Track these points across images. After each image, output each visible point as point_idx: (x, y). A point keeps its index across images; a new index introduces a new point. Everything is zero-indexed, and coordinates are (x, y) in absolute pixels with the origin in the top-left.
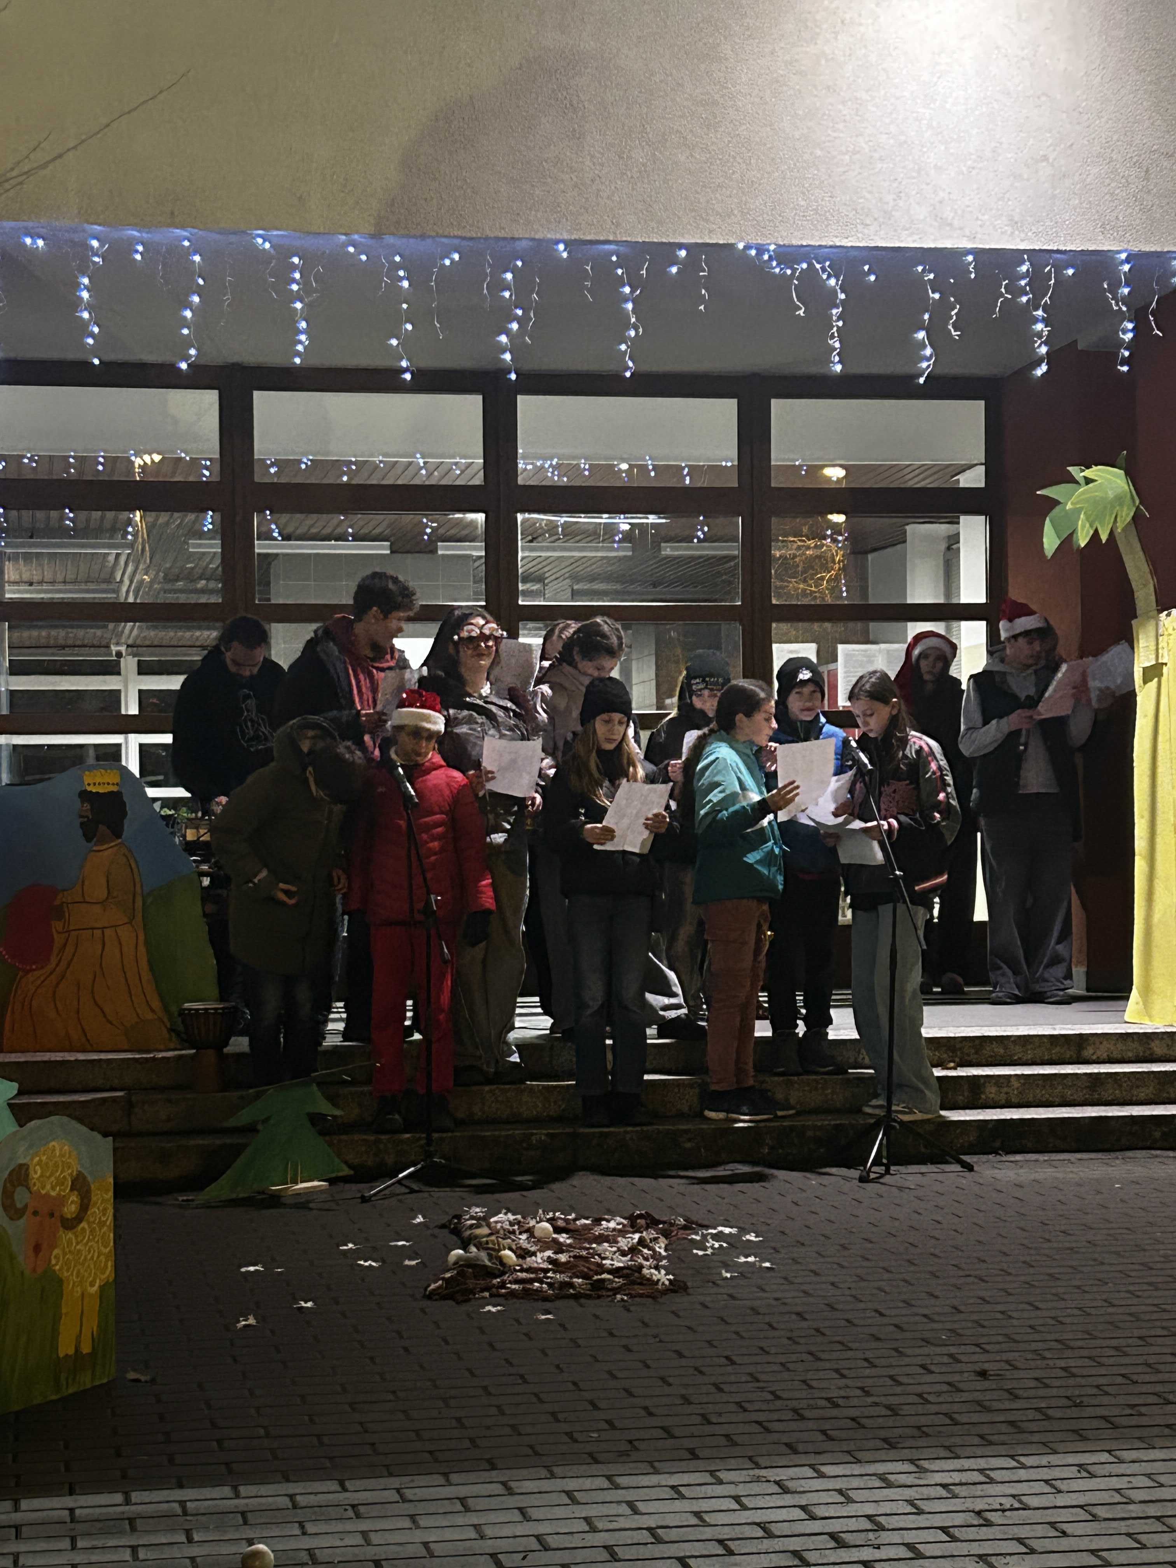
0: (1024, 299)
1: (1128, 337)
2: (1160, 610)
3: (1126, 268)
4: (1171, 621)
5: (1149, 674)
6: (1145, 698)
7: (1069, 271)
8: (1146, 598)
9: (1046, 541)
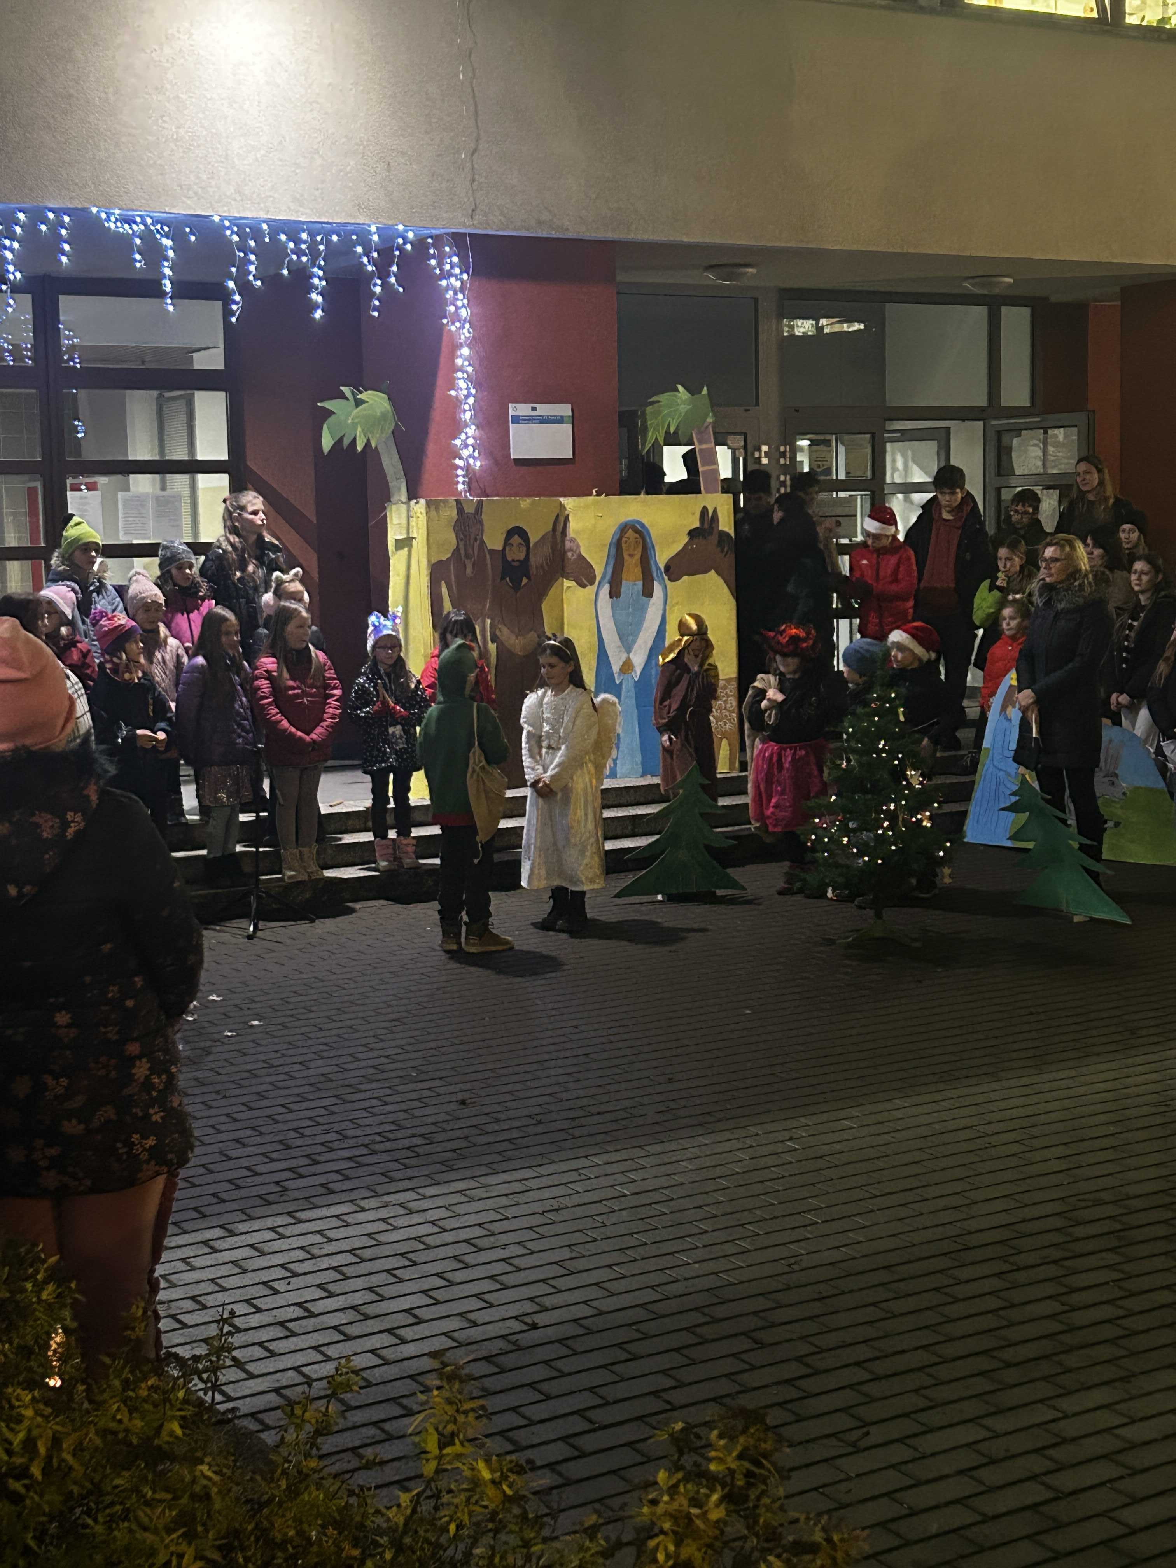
0: (304, 259)
1: (378, 290)
2: (410, 499)
3: (375, 238)
4: (419, 507)
5: (400, 544)
6: (397, 562)
7: (335, 238)
8: (399, 489)
9: (324, 441)
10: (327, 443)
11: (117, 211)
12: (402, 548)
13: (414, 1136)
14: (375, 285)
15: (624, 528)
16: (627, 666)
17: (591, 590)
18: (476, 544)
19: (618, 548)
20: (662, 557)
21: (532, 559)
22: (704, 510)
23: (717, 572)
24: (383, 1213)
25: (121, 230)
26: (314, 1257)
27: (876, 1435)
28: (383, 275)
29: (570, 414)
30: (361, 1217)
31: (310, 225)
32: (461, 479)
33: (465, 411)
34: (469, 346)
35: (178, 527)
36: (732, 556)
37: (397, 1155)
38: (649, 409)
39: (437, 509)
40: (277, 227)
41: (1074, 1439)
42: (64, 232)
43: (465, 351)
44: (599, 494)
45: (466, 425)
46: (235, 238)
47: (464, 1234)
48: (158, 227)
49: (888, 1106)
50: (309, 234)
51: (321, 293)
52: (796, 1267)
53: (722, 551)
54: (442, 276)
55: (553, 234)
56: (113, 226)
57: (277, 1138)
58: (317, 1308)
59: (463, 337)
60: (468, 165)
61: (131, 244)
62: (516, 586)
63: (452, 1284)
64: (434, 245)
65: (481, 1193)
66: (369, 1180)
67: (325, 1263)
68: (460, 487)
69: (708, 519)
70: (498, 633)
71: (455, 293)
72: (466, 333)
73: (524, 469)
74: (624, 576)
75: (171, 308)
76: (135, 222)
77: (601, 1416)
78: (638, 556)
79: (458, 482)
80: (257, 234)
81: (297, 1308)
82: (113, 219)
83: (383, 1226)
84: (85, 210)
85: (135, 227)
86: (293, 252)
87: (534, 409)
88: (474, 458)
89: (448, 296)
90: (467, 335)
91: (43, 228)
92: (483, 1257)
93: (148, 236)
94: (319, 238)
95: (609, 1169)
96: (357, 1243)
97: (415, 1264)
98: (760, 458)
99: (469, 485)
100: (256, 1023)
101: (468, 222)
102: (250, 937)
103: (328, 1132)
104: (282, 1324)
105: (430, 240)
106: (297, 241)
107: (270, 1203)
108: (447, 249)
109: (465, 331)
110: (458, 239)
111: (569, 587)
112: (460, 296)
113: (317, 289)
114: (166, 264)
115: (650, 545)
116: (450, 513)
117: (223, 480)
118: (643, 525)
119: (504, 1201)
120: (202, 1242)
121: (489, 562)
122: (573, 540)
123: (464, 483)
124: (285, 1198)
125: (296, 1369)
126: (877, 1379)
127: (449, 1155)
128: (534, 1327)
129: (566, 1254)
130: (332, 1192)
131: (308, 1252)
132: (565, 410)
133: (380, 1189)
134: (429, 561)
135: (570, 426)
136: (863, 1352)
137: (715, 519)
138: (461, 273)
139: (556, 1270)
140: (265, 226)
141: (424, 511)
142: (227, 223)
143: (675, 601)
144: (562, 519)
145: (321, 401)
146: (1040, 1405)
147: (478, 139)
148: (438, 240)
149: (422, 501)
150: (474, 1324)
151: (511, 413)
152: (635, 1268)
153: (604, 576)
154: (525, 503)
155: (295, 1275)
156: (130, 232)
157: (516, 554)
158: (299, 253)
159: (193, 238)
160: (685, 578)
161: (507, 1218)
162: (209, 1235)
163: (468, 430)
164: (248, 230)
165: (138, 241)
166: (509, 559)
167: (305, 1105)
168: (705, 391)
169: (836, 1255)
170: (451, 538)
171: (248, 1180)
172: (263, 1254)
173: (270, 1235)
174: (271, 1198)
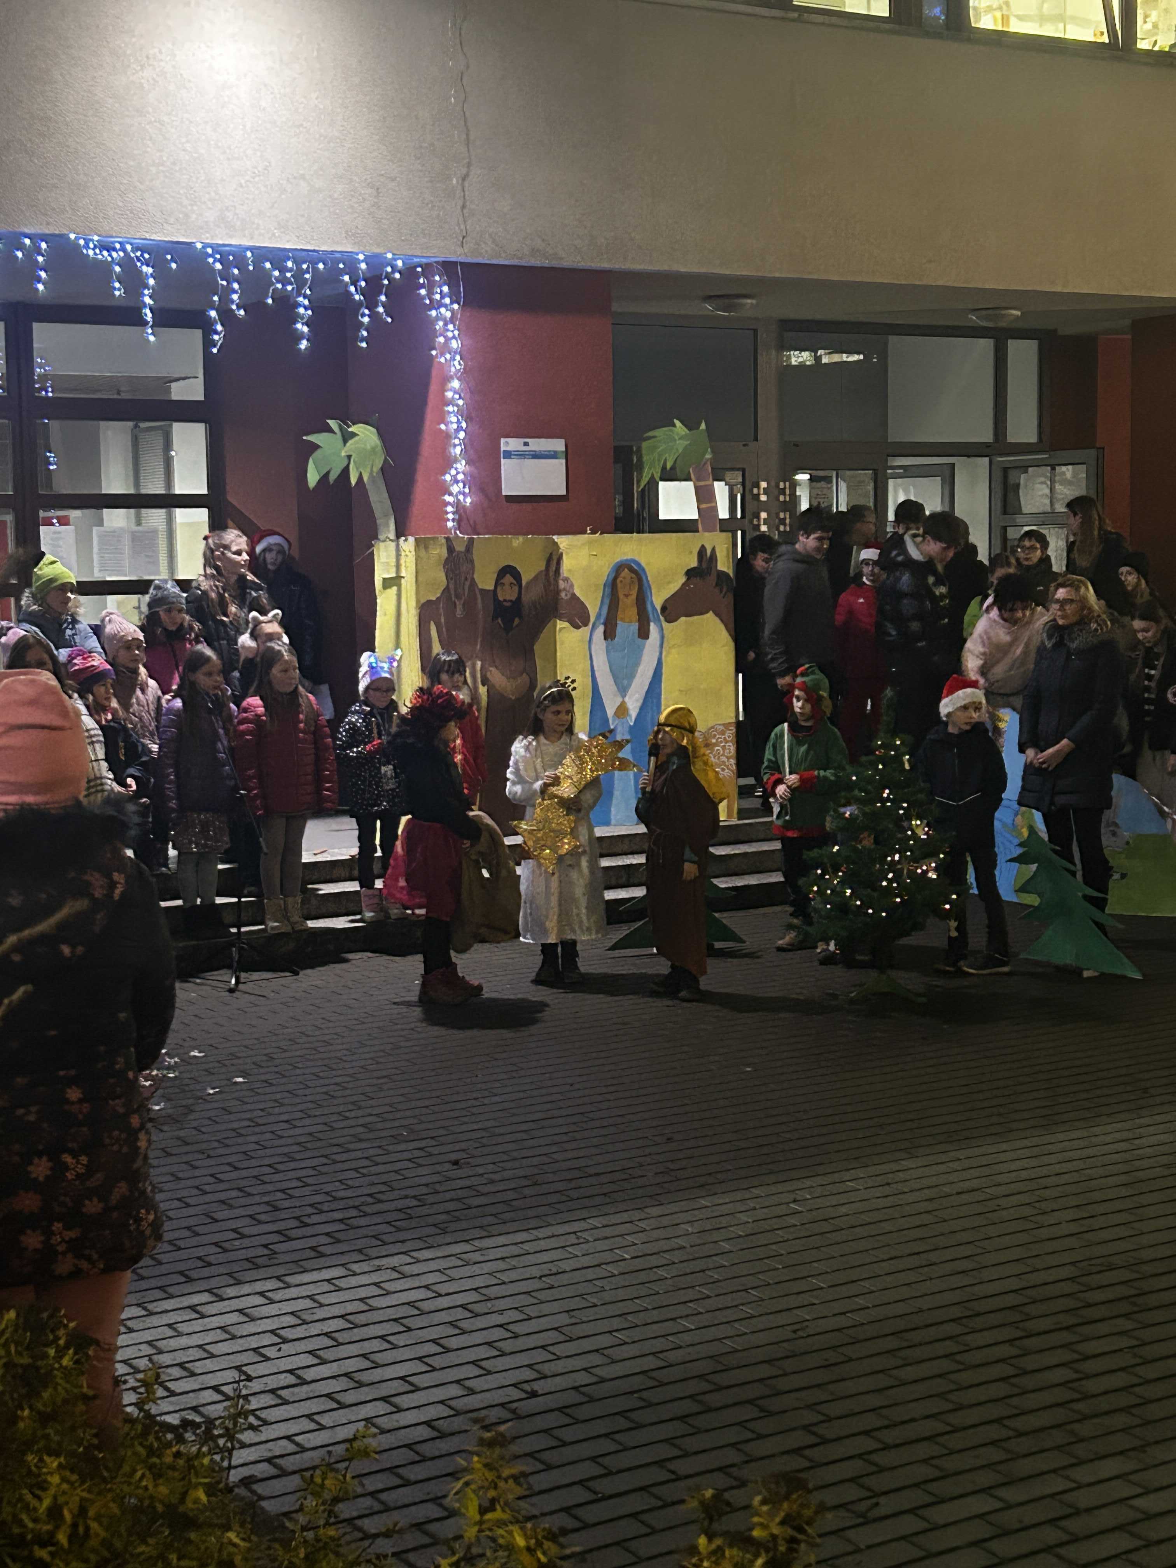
1: (366, 320)
2: (398, 536)
3: (363, 266)
4: (408, 545)
5: (387, 583)
6: (385, 602)
7: (321, 266)
8: (387, 525)
9: (309, 475)
10: (313, 478)
11: (96, 238)
12: (390, 587)
13: (406, 1197)
14: (363, 315)
15: (620, 567)
16: (622, 711)
17: (585, 631)
18: (468, 583)
19: (612, 587)
20: (658, 599)
21: (525, 599)
22: (702, 550)
23: (717, 614)
24: (375, 1278)
25: (100, 257)
26: (305, 1322)
27: (887, 1505)
28: (372, 305)
29: (564, 449)
30: (353, 1281)
31: (297, 253)
32: (450, 516)
33: (455, 446)
34: (459, 379)
35: (156, 563)
36: (730, 598)
37: (389, 1217)
38: (645, 445)
39: (426, 548)
40: (262, 254)
41: (1088, 1510)
42: (40, 259)
43: (456, 384)
44: (593, 532)
45: (456, 461)
46: (218, 266)
47: (460, 1299)
48: (139, 254)
49: (894, 1167)
50: (294, 262)
51: (306, 324)
52: (800, 1333)
53: (721, 591)
54: (431, 307)
55: (546, 263)
56: (91, 253)
57: (266, 1199)
58: (308, 1375)
59: (453, 369)
60: (459, 193)
61: (112, 270)
62: (508, 627)
63: (448, 1350)
64: (423, 273)
65: (477, 1257)
66: (360, 1244)
67: (315, 1329)
68: (450, 524)
69: (706, 559)
70: (488, 674)
71: (446, 324)
72: (457, 365)
73: (515, 506)
74: (620, 615)
75: (152, 338)
76: (114, 249)
77: (605, 1486)
78: (634, 596)
79: (448, 520)
80: (240, 262)
81: (288, 1375)
82: (91, 245)
83: (375, 1291)
84: (64, 237)
85: (114, 254)
86: (278, 281)
87: (526, 444)
88: (464, 494)
89: (437, 327)
90: (458, 367)
91: (19, 254)
92: (480, 1323)
93: (128, 264)
94: (305, 266)
95: (608, 1232)
96: (350, 1308)
97: (409, 1329)
98: (758, 495)
99: (459, 522)
100: (240, 1080)
101: (460, 250)
102: (231, 991)
103: (317, 1193)
104: (273, 1391)
105: (419, 269)
106: (283, 270)
107: (258, 1267)
108: (437, 278)
109: (456, 363)
110: (448, 268)
111: (561, 629)
112: (451, 327)
113: (302, 318)
114: (146, 292)
115: (646, 585)
116: (440, 551)
117: (201, 515)
118: (638, 564)
119: (502, 1265)
120: (189, 1307)
121: (479, 601)
122: (566, 580)
123: (453, 520)
124: (275, 1261)
125: (288, 1438)
126: (886, 1447)
127: (443, 1217)
128: (534, 1394)
129: (564, 1319)
130: (322, 1255)
131: (299, 1317)
132: (558, 445)
133: (373, 1252)
134: (418, 601)
135: (564, 461)
136: (870, 1421)
137: (713, 558)
138: (452, 303)
139: (553, 1336)
140: (249, 254)
141: (413, 549)
142: (209, 251)
143: (672, 643)
144: (555, 558)
145: (307, 434)
146: (1053, 1475)
147: (469, 165)
148: (428, 269)
149: (411, 539)
150: (472, 1392)
151: (503, 448)
152: (636, 1334)
153: (598, 616)
154: (517, 541)
155: (285, 1341)
156: (109, 259)
157: (507, 594)
158: (285, 282)
159: (174, 266)
160: (683, 619)
161: (504, 1283)
162: (195, 1299)
163: (458, 466)
164: (231, 258)
165: (117, 269)
166: (501, 599)
167: (292, 1165)
168: (703, 426)
169: (842, 1321)
170: (441, 576)
171: (237, 1243)
172: (253, 1319)
173: (259, 1300)
174: (259, 1261)
